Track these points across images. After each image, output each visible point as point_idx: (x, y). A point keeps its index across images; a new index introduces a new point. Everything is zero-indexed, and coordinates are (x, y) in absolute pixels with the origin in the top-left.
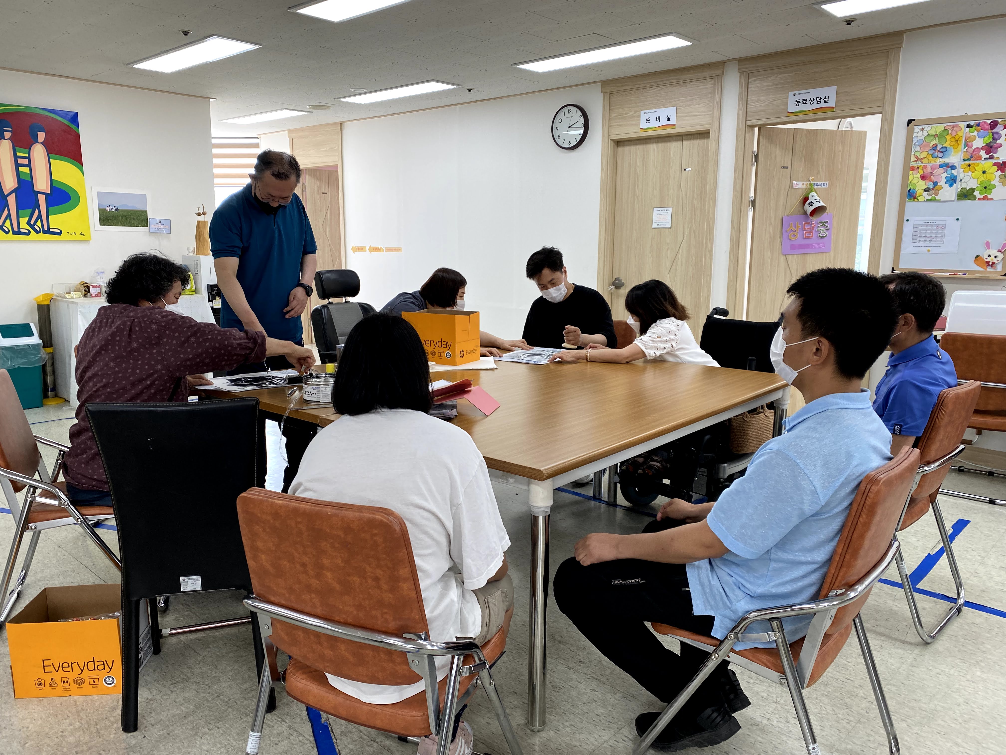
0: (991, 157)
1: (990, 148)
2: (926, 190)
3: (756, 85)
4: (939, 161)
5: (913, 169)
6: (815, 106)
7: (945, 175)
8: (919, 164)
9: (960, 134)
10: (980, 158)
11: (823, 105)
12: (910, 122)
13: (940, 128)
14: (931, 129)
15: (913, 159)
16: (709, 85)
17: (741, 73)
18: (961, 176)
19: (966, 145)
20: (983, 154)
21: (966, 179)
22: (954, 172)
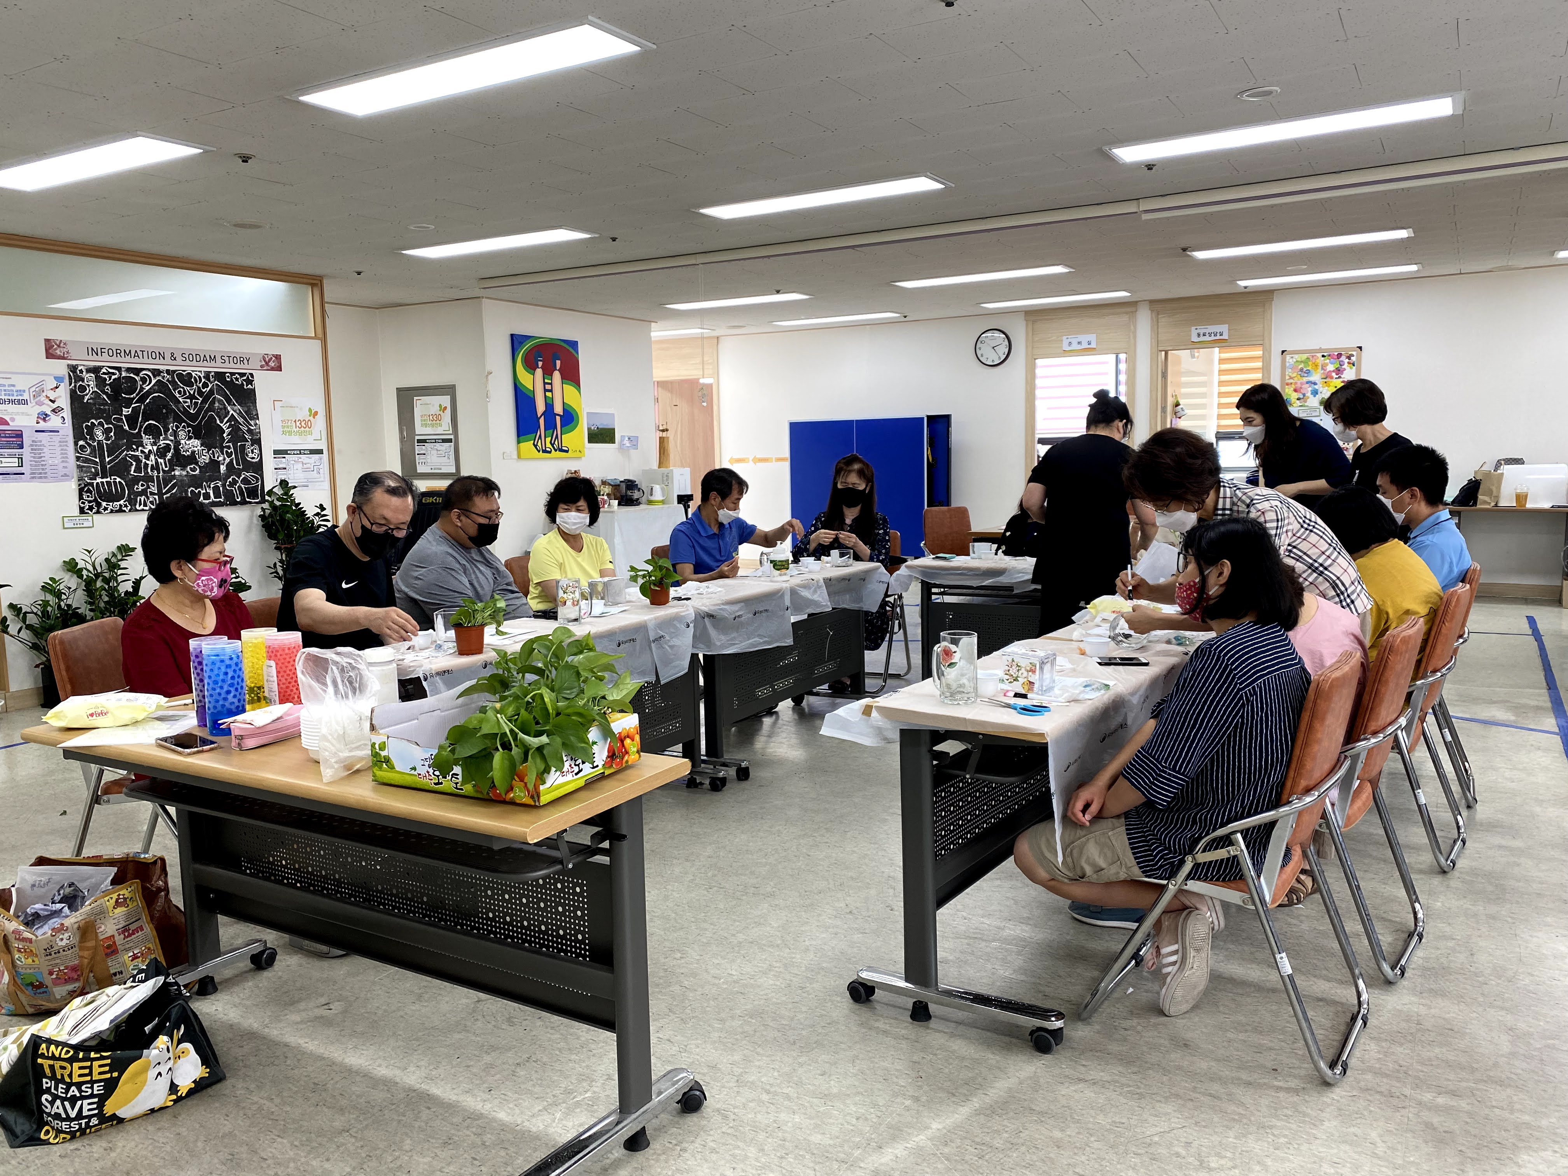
0: (1340, 377)
1: (1339, 371)
2: (1298, 399)
3: (1163, 320)
4: (1305, 379)
5: (1287, 384)
6: (1213, 338)
7: (1310, 389)
8: (1291, 381)
9: (1318, 361)
10: (1332, 378)
11: (1218, 337)
12: (1283, 352)
13: (1304, 356)
14: (1297, 357)
15: (1287, 377)
16: (1125, 318)
17: (1152, 311)
18: (1321, 390)
19: (1322, 369)
20: (1334, 374)
21: (1324, 391)
22: (1316, 387)
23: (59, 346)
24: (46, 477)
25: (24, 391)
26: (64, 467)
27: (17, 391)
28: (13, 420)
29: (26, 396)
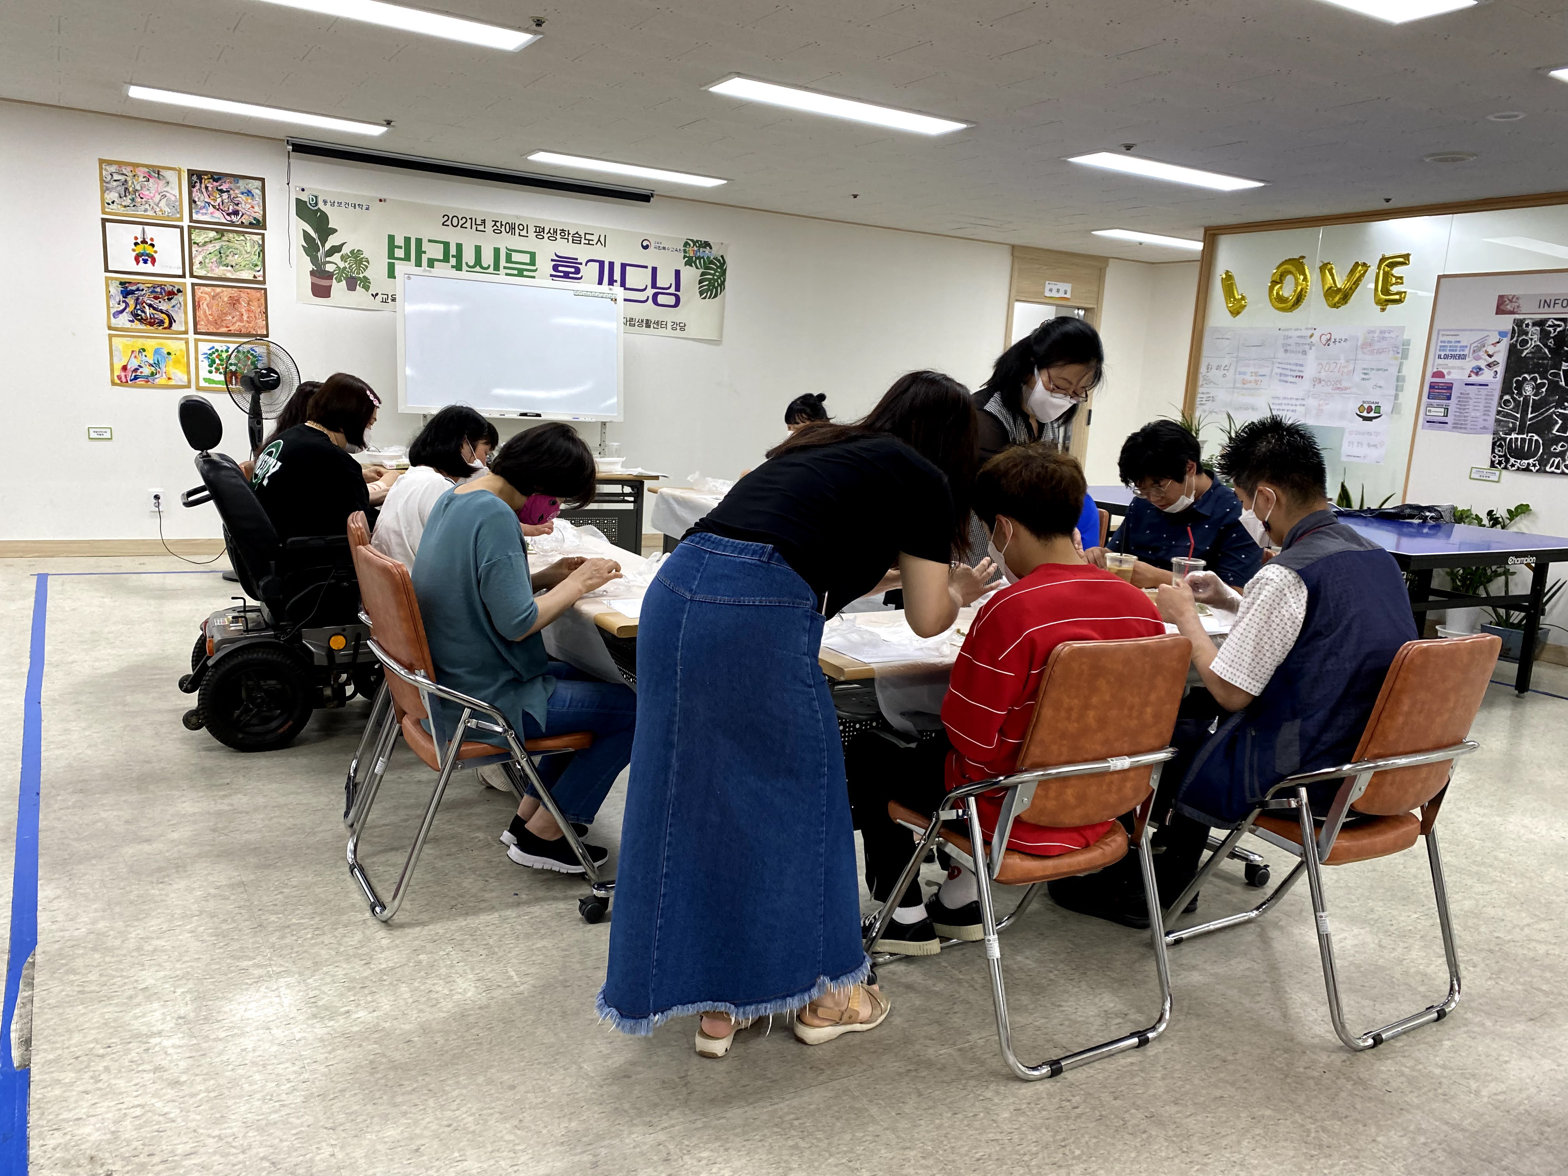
23: (1511, 301)
24: (1465, 428)
25: (1466, 347)
26: (1485, 420)
27: (1461, 347)
28: (1449, 373)
29: (1466, 352)
